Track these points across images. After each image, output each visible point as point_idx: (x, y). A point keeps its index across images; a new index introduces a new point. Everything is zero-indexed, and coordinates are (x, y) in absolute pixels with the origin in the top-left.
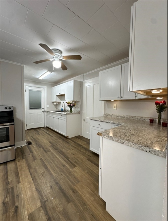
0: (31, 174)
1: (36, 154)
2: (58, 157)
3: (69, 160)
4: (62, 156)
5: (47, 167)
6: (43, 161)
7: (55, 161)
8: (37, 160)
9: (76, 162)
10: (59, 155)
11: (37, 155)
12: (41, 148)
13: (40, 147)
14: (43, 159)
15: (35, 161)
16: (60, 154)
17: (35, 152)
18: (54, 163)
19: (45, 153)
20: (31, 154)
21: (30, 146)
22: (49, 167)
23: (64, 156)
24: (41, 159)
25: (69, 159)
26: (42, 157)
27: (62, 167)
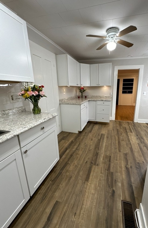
0: (130, 144)
1: (122, 162)
2: (104, 145)
3: (101, 138)
4: (101, 144)
5: (118, 143)
6: (119, 148)
7: (110, 143)
8: (124, 153)
9: (99, 135)
10: (102, 146)
11: (122, 159)
12: (111, 170)
13: (112, 173)
14: (117, 150)
15: (125, 153)
16: (100, 145)
17: (122, 166)
18: (112, 142)
19: (112, 156)
20: (129, 167)
21: (128, 199)
22: (117, 142)
23: (100, 143)
24: (120, 151)
25: (99, 138)
26: (118, 154)
27: (109, 137)
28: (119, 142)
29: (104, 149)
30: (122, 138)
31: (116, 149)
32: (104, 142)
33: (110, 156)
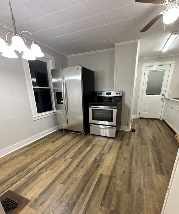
2: (150, 154)
6: (133, 150)
7: (144, 156)
8: (129, 146)
11: (132, 143)
13: (139, 138)
15: (127, 146)
17: (132, 140)
18: (141, 156)
20: (128, 139)
21: (133, 133)
22: (134, 157)
26: (135, 146)
27: (146, 165)
28: (132, 156)
29: (149, 150)
30: (126, 163)
31: (136, 150)
32: (152, 158)
33: (141, 144)
